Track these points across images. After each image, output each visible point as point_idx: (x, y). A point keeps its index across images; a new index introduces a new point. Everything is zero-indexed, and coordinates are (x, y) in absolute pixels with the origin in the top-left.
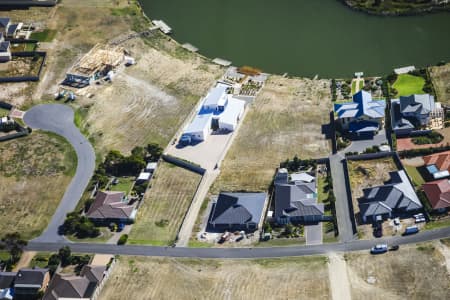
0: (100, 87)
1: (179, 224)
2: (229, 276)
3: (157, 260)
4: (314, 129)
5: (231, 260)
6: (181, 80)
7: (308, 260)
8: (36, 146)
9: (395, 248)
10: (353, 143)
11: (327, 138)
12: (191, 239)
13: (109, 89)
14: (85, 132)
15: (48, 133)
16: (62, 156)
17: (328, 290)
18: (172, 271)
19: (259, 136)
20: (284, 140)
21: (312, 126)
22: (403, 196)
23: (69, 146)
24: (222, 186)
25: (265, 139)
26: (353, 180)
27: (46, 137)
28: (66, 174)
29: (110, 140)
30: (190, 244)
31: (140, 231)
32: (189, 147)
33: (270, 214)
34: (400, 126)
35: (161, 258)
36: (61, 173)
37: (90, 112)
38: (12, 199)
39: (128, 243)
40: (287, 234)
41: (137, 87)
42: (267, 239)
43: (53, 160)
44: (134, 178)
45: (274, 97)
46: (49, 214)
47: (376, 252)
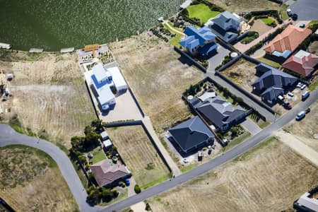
0: (8, 101)
1: (161, 161)
2: (230, 178)
3: (174, 191)
4: (175, 64)
5: (220, 167)
6: (56, 73)
7: (266, 144)
8: (10, 159)
9: (308, 111)
10: (208, 61)
11: (190, 65)
12: (179, 167)
13: (15, 101)
14: (32, 134)
15: (8, 147)
16: (34, 157)
17: (299, 155)
18: (191, 193)
19: (147, 84)
20: (165, 79)
21: (172, 63)
22: (283, 78)
23: (32, 148)
24: (160, 125)
25: (153, 84)
26: (235, 83)
27: (9, 150)
28: (50, 166)
29: (55, 132)
30: (182, 170)
31: (142, 178)
32: (111, 112)
33: (213, 127)
34: (229, 37)
35: (175, 188)
36: (47, 167)
37: (20, 120)
38: (34, 199)
39: (142, 190)
40: (234, 135)
41: (33, 90)
42: (226, 144)
43: (33, 162)
44: (99, 147)
45: (127, 56)
46: (70, 197)
47: (300, 119)
